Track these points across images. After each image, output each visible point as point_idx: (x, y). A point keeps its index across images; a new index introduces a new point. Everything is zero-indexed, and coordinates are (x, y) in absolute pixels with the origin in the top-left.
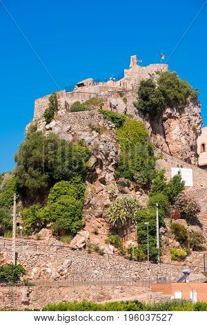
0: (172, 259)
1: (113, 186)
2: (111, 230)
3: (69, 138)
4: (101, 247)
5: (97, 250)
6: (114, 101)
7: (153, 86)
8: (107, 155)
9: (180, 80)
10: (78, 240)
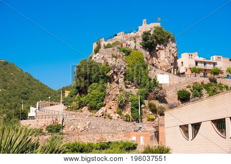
0: (148, 120)
1: (122, 85)
2: (119, 106)
3: (103, 62)
4: (111, 115)
5: (109, 116)
6: (129, 43)
7: (150, 34)
8: (120, 69)
9: (165, 31)
10: (100, 112)
